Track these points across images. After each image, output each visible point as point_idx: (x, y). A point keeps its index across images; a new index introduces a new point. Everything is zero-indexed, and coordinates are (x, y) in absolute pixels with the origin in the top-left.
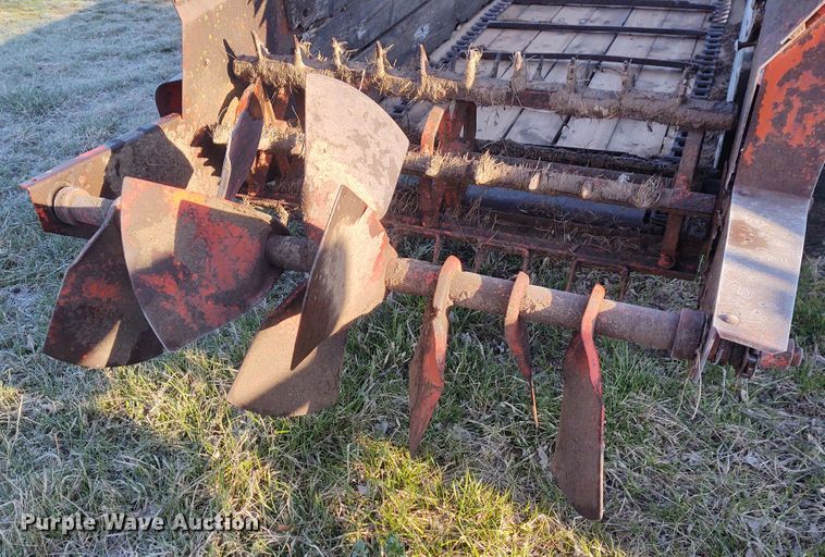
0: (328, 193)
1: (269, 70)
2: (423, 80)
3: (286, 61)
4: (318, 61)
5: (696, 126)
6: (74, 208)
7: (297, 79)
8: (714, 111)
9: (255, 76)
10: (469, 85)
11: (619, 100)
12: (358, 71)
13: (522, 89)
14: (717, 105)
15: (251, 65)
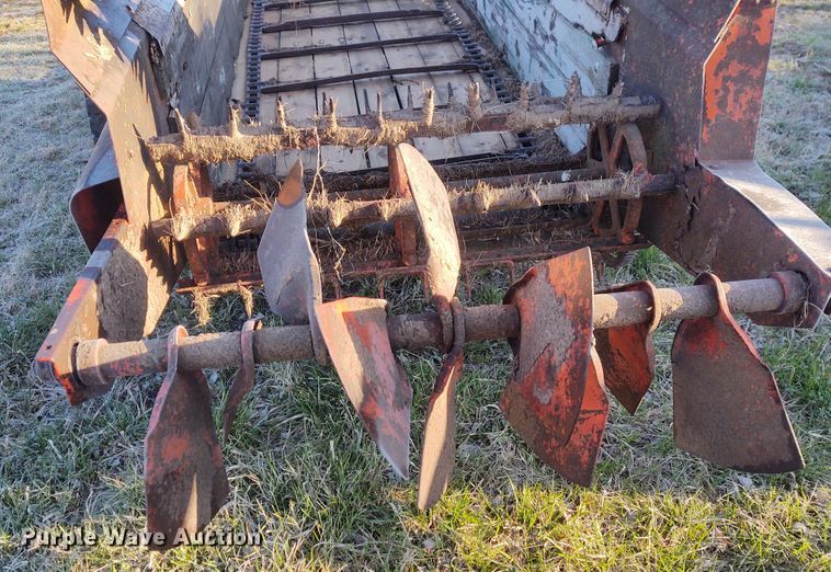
1: (200, 147)
2: (382, 126)
3: (217, 134)
4: (252, 127)
5: (632, 119)
6: (108, 365)
7: (237, 151)
8: (644, 104)
9: (181, 157)
10: (429, 122)
11: (569, 109)
12: (308, 129)
13: (481, 116)
14: (641, 99)
15: (174, 146)
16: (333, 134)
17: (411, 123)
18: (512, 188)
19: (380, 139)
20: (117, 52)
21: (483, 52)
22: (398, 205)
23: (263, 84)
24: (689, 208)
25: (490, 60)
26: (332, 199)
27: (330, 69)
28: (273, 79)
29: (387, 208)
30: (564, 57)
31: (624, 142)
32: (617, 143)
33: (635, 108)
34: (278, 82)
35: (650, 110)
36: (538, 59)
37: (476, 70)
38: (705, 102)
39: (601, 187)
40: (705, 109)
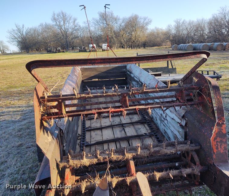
1: (74, 163)
2: (126, 155)
3: (79, 159)
4: (89, 157)
5: (193, 150)
7: (84, 164)
8: (196, 146)
9: (68, 166)
10: (139, 153)
11: (176, 148)
12: (105, 157)
13: (153, 151)
14: (195, 144)
15: (66, 164)
16: (112, 158)
17: (134, 154)
18: (164, 172)
19: (125, 158)
20: (53, 137)
21: (147, 117)
22: (132, 179)
23: (87, 128)
24: (214, 177)
25: (149, 120)
26: (112, 177)
27: (105, 123)
28: (89, 126)
29: (129, 180)
30: (170, 125)
31: (192, 155)
32: (190, 155)
33: (193, 147)
34: (91, 127)
35: (198, 148)
36: (163, 123)
37: (145, 123)
38: (213, 148)
39: (188, 171)
40: (213, 150)
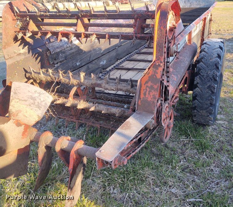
0: (18, 113)
2: (71, 80)
3: (38, 74)
7: (41, 78)
10: (82, 81)
11: (117, 86)
17: (78, 81)
19: (71, 83)
